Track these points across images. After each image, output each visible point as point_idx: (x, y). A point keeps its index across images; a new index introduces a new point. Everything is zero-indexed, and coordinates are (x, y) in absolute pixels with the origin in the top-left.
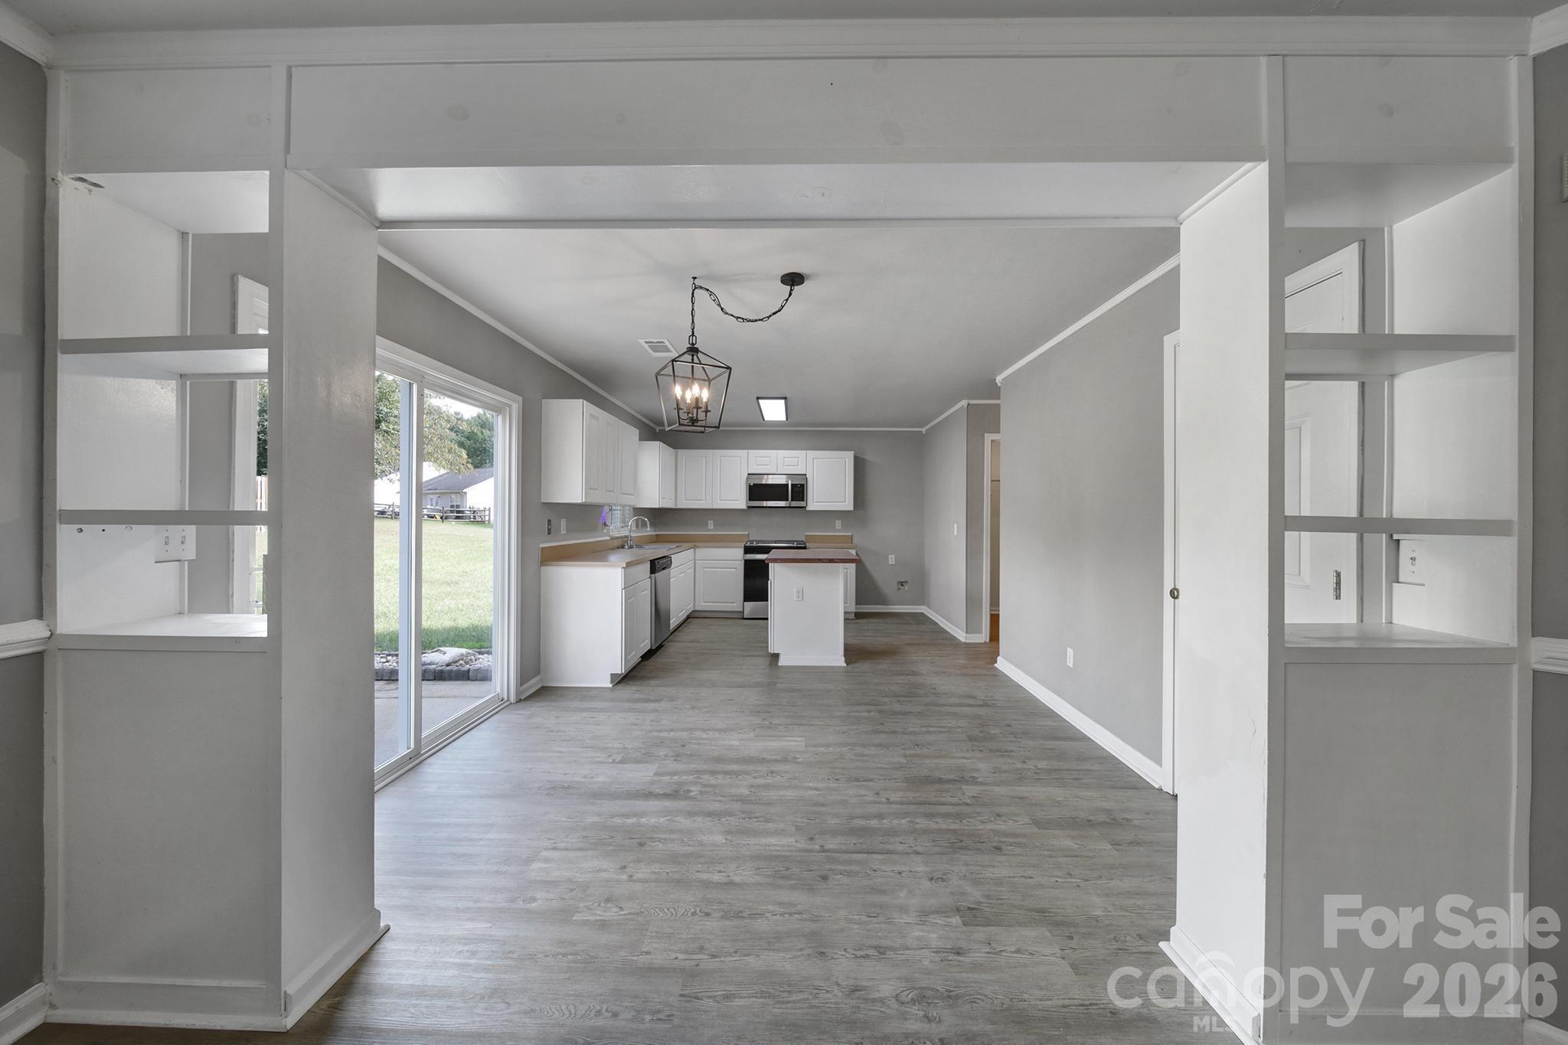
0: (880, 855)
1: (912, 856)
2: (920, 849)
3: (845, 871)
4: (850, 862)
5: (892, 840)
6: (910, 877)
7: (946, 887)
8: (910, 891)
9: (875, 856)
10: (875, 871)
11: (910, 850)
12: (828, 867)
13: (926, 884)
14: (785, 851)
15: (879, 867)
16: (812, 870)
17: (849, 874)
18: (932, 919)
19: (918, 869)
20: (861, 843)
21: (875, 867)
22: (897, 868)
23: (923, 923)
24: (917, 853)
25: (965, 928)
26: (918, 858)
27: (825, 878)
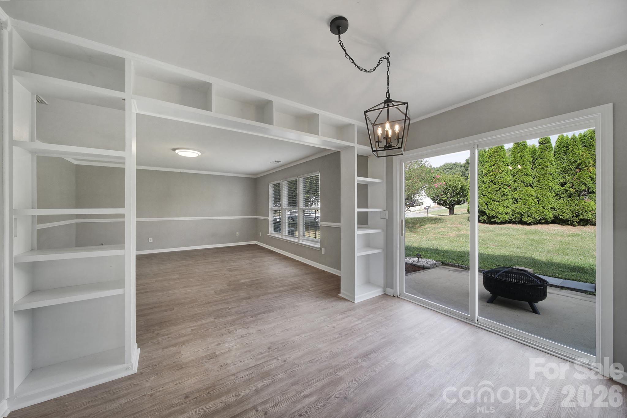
0: (251, 366)
1: (236, 372)
2: (232, 378)
3: (263, 354)
4: (263, 358)
5: (247, 377)
6: (236, 361)
7: (220, 364)
8: (235, 356)
9: (253, 365)
10: (251, 359)
11: (237, 375)
12: (270, 353)
13: (229, 362)
14: (290, 352)
15: (250, 361)
16: (276, 349)
17: (261, 353)
18: (227, 350)
19: (232, 367)
20: (262, 369)
21: (252, 360)
22: (242, 364)
23: (230, 348)
24: (233, 375)
25: (215, 351)
26: (234, 372)
27: (269, 348)
